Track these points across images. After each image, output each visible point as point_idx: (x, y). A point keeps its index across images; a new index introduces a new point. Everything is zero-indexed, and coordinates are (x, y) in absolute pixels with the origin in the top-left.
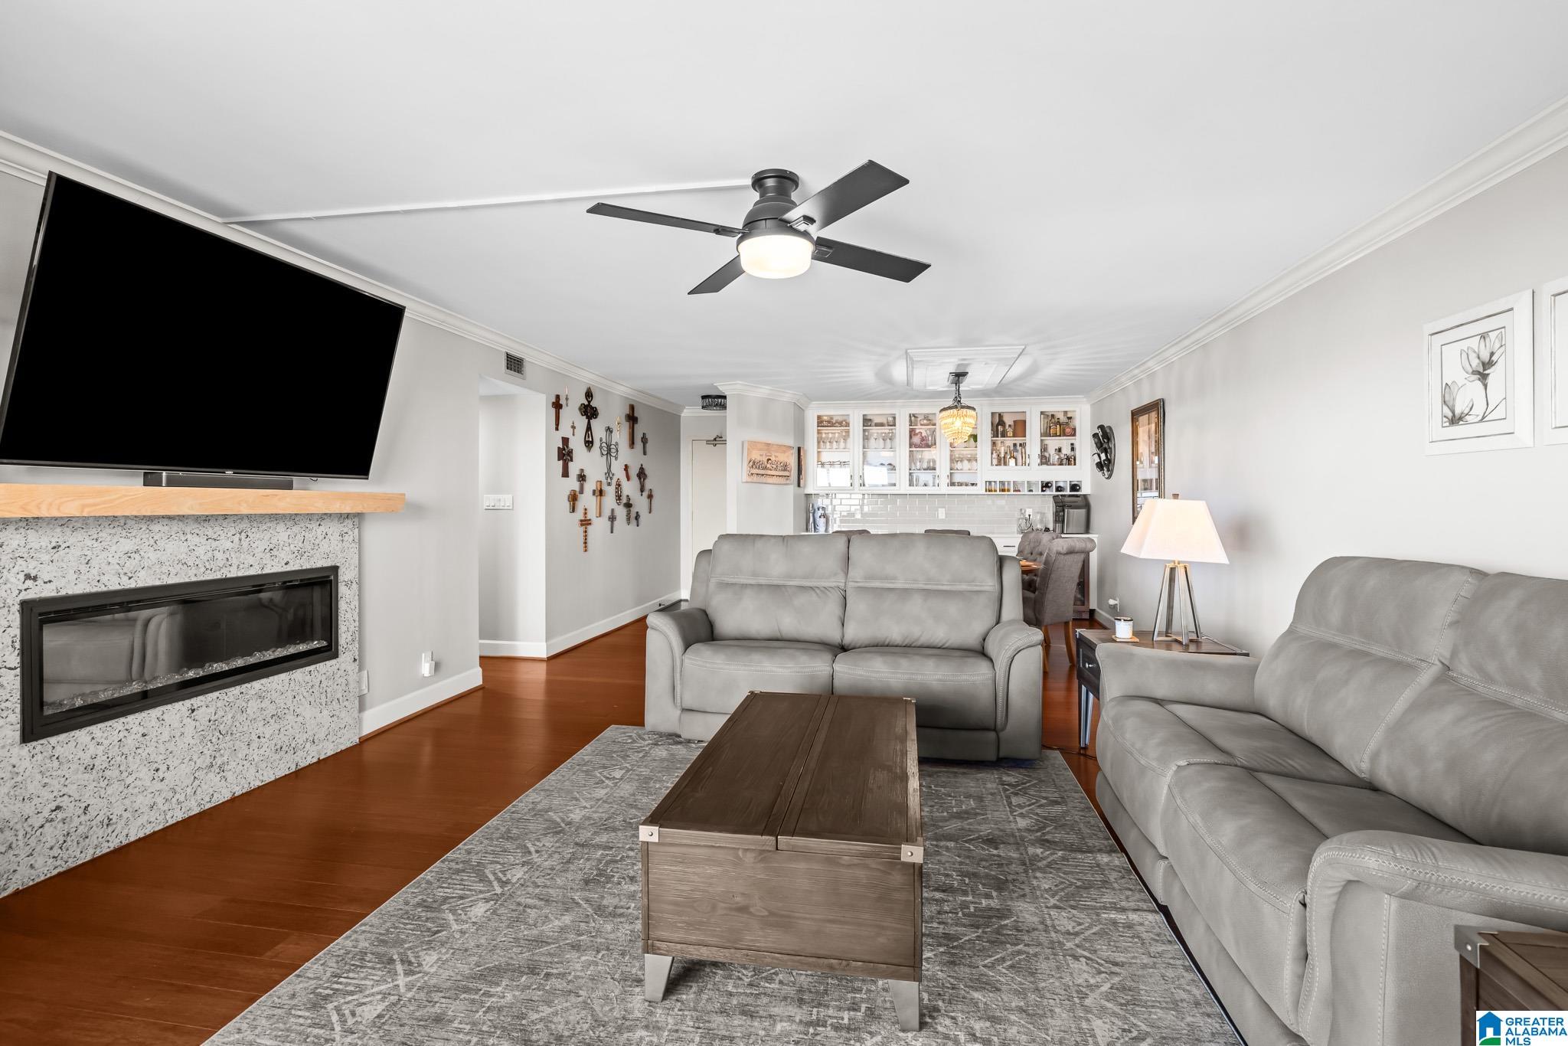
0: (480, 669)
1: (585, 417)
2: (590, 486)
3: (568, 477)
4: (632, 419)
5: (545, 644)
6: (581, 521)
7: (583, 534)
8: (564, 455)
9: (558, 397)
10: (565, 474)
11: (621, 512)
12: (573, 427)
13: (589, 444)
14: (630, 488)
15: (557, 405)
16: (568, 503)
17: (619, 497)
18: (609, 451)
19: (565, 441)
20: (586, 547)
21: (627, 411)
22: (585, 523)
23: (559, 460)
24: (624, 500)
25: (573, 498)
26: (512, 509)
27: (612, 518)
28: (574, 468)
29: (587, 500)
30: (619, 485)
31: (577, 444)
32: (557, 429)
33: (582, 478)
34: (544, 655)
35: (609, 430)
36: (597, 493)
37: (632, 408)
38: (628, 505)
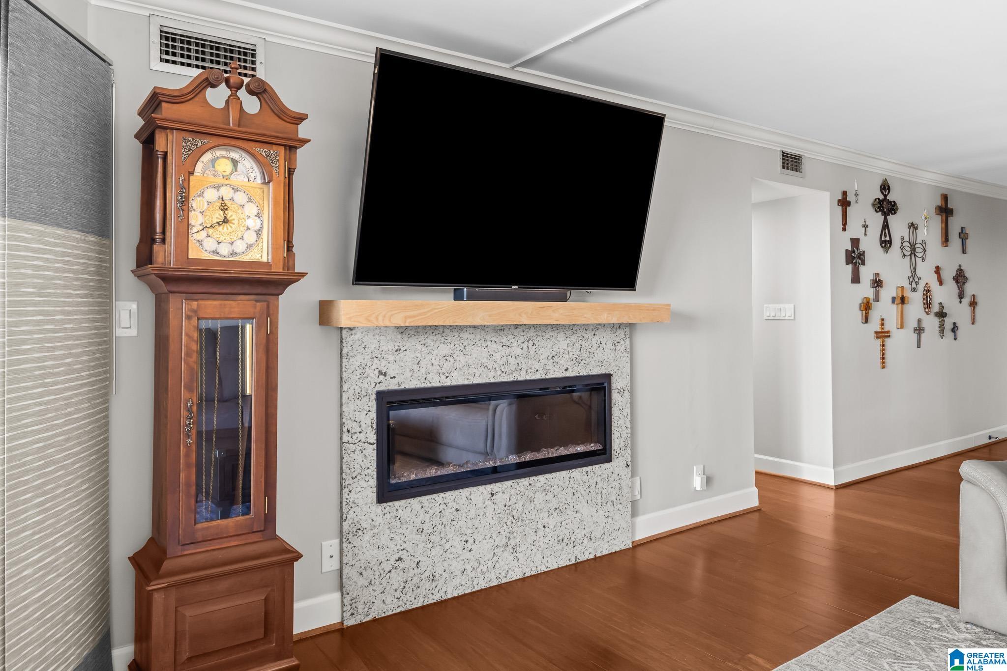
0: (756, 490)
1: (880, 213)
2: (888, 292)
3: (860, 283)
4: (945, 211)
5: (832, 470)
6: (877, 333)
7: (879, 348)
8: (854, 258)
9: (845, 193)
10: (856, 279)
11: (931, 323)
12: (865, 226)
13: (886, 244)
14: (944, 295)
15: (844, 203)
16: (860, 312)
17: (928, 305)
18: (913, 250)
19: (855, 242)
20: (883, 363)
21: (939, 202)
22: (883, 335)
23: (847, 264)
24: (936, 308)
25: (866, 307)
26: (794, 319)
27: (919, 330)
28: (867, 273)
29: (885, 309)
30: (927, 291)
31: (870, 245)
32: (844, 229)
33: (877, 283)
34: (832, 483)
35: (913, 226)
36: (898, 301)
37: (945, 198)
38: (941, 315)
